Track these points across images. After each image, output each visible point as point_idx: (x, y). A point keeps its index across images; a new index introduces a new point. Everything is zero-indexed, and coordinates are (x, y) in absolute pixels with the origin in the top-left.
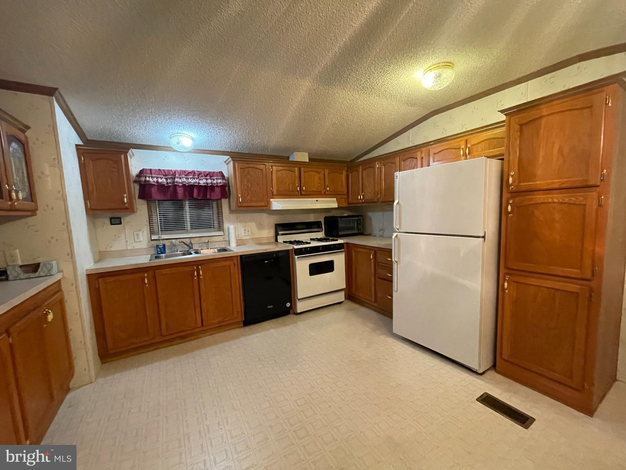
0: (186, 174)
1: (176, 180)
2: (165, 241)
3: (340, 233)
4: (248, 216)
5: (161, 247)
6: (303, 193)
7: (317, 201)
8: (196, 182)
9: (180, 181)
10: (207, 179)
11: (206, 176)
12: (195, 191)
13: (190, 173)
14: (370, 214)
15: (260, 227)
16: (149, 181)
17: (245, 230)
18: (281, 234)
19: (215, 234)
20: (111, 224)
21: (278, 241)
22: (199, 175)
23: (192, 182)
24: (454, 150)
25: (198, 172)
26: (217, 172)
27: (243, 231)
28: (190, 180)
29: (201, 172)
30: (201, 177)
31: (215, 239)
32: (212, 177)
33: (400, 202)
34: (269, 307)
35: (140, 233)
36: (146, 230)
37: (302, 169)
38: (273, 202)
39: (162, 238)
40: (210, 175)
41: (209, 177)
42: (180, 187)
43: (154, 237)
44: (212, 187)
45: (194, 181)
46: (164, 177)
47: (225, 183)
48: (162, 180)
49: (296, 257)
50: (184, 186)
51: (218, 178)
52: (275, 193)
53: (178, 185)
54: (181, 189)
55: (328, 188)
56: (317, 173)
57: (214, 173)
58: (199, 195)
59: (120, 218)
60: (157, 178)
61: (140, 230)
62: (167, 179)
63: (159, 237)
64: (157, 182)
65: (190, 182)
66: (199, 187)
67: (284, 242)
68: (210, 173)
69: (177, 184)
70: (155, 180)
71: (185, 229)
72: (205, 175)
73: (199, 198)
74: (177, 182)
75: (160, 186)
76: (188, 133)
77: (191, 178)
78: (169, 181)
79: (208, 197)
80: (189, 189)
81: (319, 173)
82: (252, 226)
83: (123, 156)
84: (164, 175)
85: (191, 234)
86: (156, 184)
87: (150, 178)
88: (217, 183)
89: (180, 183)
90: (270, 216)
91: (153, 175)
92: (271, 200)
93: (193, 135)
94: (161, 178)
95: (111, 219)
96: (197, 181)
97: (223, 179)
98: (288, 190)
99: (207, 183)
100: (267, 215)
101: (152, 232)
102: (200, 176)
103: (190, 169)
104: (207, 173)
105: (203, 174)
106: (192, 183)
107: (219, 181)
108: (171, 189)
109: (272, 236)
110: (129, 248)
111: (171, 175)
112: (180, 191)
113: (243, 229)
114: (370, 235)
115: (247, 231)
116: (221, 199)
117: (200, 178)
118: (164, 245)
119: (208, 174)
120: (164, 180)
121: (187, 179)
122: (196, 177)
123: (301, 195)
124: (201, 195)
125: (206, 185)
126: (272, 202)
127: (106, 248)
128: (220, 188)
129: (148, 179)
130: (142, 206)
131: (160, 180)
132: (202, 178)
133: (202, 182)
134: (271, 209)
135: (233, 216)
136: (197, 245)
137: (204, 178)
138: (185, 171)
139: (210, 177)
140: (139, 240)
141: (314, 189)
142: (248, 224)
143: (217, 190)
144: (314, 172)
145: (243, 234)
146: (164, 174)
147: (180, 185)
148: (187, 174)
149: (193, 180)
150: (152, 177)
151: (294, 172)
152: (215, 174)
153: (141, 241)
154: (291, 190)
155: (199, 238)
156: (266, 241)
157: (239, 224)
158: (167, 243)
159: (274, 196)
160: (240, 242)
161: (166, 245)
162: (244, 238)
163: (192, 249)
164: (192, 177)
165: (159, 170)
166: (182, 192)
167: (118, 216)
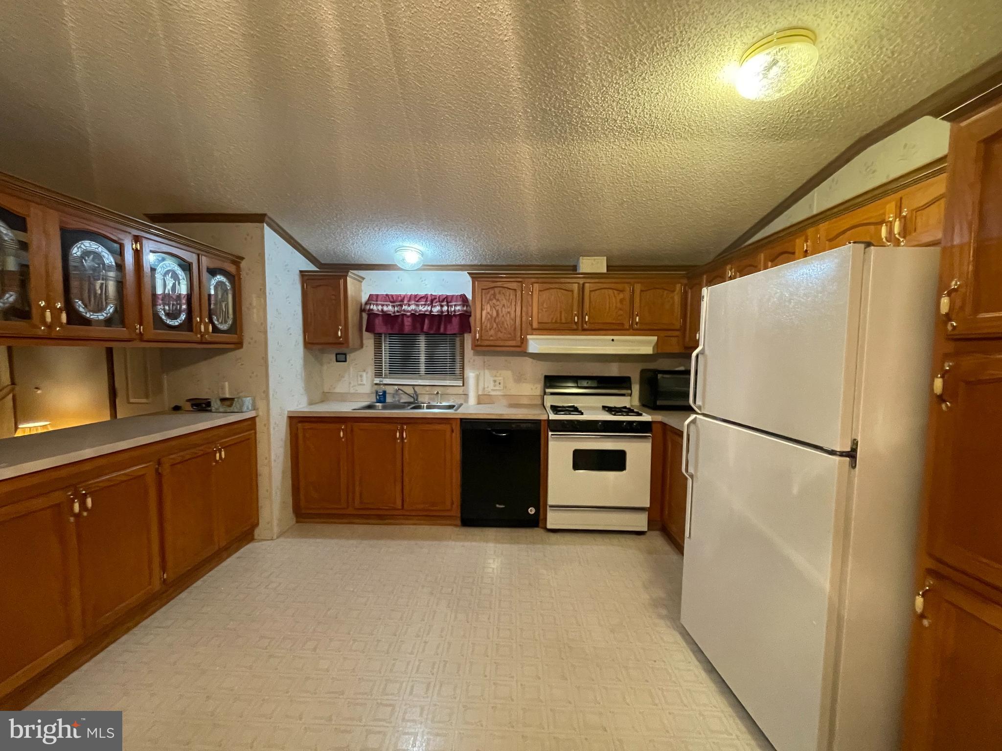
1: (404, 307)
2: (386, 387)
4: (501, 360)
5: (381, 394)
7: (613, 340)
8: (427, 311)
9: (409, 309)
10: (442, 306)
11: (443, 301)
12: (427, 321)
13: (422, 297)
15: (519, 378)
16: (372, 310)
17: (495, 381)
18: (548, 393)
19: (450, 383)
20: (337, 361)
21: (544, 403)
22: (432, 301)
23: (423, 310)
26: (457, 295)
27: (492, 383)
28: (421, 308)
29: (435, 296)
31: (450, 391)
32: (450, 302)
35: (364, 374)
36: (371, 370)
38: (532, 341)
39: (385, 382)
40: (447, 300)
41: (445, 303)
42: (408, 317)
43: (377, 381)
44: (449, 317)
45: (425, 309)
46: (391, 304)
47: (466, 311)
48: (389, 309)
49: (550, 434)
50: (413, 315)
51: (457, 304)
52: (536, 324)
53: (405, 315)
54: (409, 319)
55: (638, 317)
56: (616, 292)
57: (453, 296)
58: (430, 328)
59: (345, 354)
60: (383, 305)
61: (364, 371)
62: (394, 306)
63: (380, 381)
64: (382, 310)
65: (420, 311)
66: (431, 316)
67: (550, 406)
68: (447, 297)
69: (405, 313)
70: (380, 308)
71: (416, 373)
72: (441, 300)
73: (432, 332)
74: (404, 310)
75: (386, 316)
76: (411, 246)
77: (422, 305)
78: (396, 309)
80: (419, 318)
81: (622, 291)
82: (507, 375)
83: (342, 281)
84: (391, 302)
85: (420, 381)
86: (381, 313)
87: (375, 306)
88: (455, 311)
89: (408, 311)
90: (532, 362)
91: (378, 303)
92: (528, 337)
93: (419, 247)
94: (387, 305)
95: (336, 354)
96: (429, 308)
97: (464, 306)
98: (559, 321)
99: (442, 312)
101: (378, 374)
102: (435, 301)
103: (422, 293)
105: (437, 299)
107: (458, 308)
108: (400, 320)
109: (537, 394)
110: (352, 391)
111: (400, 302)
112: (408, 322)
113: (492, 379)
115: (497, 383)
116: (464, 333)
117: (434, 304)
118: (385, 393)
119: (445, 298)
120: (390, 308)
121: (418, 305)
122: (428, 302)
123: (584, 330)
124: (434, 328)
125: (440, 313)
126: (529, 340)
127: (330, 389)
128: (458, 318)
129: (372, 307)
130: (369, 340)
131: (385, 308)
132: (436, 304)
133: (436, 310)
134: (528, 352)
135: (479, 359)
136: (427, 396)
137: (438, 305)
138: (416, 296)
139: (448, 302)
140: (361, 383)
141: (610, 320)
142: (500, 372)
143: (455, 321)
144: (610, 290)
145: (492, 387)
146: (392, 300)
147: (409, 314)
148: (417, 299)
149: (424, 307)
150: (377, 305)
151: (572, 291)
152: (454, 299)
153: (364, 384)
154: (563, 321)
155: (430, 387)
156: (525, 401)
157: (487, 371)
158: (389, 390)
159: (534, 331)
160: (484, 399)
161: (387, 392)
162: (492, 393)
164: (423, 303)
165: (386, 295)
166: (409, 324)
167: (344, 352)
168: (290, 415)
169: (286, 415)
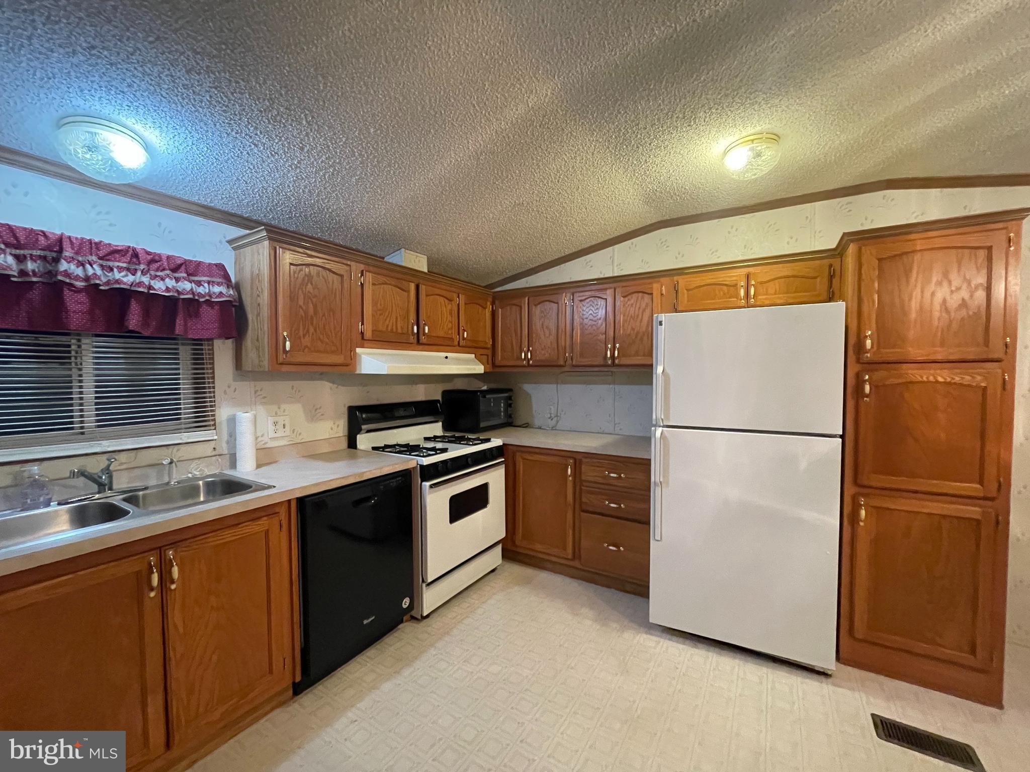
0: (101, 253)
1: (63, 266)
3: (482, 425)
4: (284, 386)
6: (423, 339)
7: (446, 357)
8: (140, 284)
9: (79, 272)
10: (177, 280)
11: (175, 270)
12: (135, 308)
13: (118, 251)
14: (528, 387)
15: (314, 414)
17: (275, 423)
18: (365, 431)
19: (188, 438)
21: (358, 446)
23: (125, 280)
24: (725, 288)
25: (148, 253)
26: (210, 264)
27: (271, 427)
28: (117, 275)
29: (159, 255)
30: (157, 270)
31: (184, 453)
32: (194, 275)
33: (668, 370)
34: (365, 622)
37: (423, 288)
38: (363, 356)
40: (191, 269)
41: (184, 275)
42: (78, 291)
44: (193, 305)
45: (130, 278)
46: (9, 251)
49: (427, 484)
50: (92, 289)
51: (213, 282)
52: (368, 335)
53: (71, 285)
54: (82, 297)
55: (466, 333)
56: (446, 301)
57: (199, 264)
58: (145, 323)
62: (20, 259)
65: (118, 281)
66: (150, 299)
67: (374, 448)
68: (186, 262)
69: (68, 281)
72: (172, 266)
73: (146, 334)
74: (66, 274)
76: (136, 126)
77: (120, 269)
78: (30, 265)
79: (177, 332)
80: (112, 299)
81: (450, 300)
82: (294, 411)
85: (105, 443)
88: (209, 294)
89: (77, 278)
92: (358, 350)
96: (145, 279)
97: (226, 286)
98: (394, 330)
99: (178, 292)
103: (119, 241)
104: (179, 262)
105: (164, 264)
106: (125, 284)
107: (217, 289)
109: (342, 435)
112: (76, 304)
113: (271, 420)
114: (526, 426)
115: (280, 426)
116: (211, 339)
117: (154, 273)
119: (181, 265)
120: (9, 260)
121: (107, 269)
122: (142, 267)
123: (419, 343)
124: (155, 324)
125: (174, 295)
126: (360, 356)
128: (217, 307)
132: (161, 274)
133: (162, 286)
134: (358, 372)
135: (247, 387)
136: (125, 473)
137: (168, 276)
138: (98, 245)
139: (188, 274)
141: (442, 334)
142: (283, 406)
143: (209, 315)
144: (442, 298)
145: (272, 435)
146: (11, 240)
147: (80, 284)
149: (126, 275)
151: (408, 292)
152: (203, 269)
154: (400, 331)
155: (133, 453)
156: (326, 449)
157: (261, 409)
159: (365, 342)
160: (264, 457)
162: (271, 444)
163: (110, 489)
164: (124, 265)
166: (85, 308)
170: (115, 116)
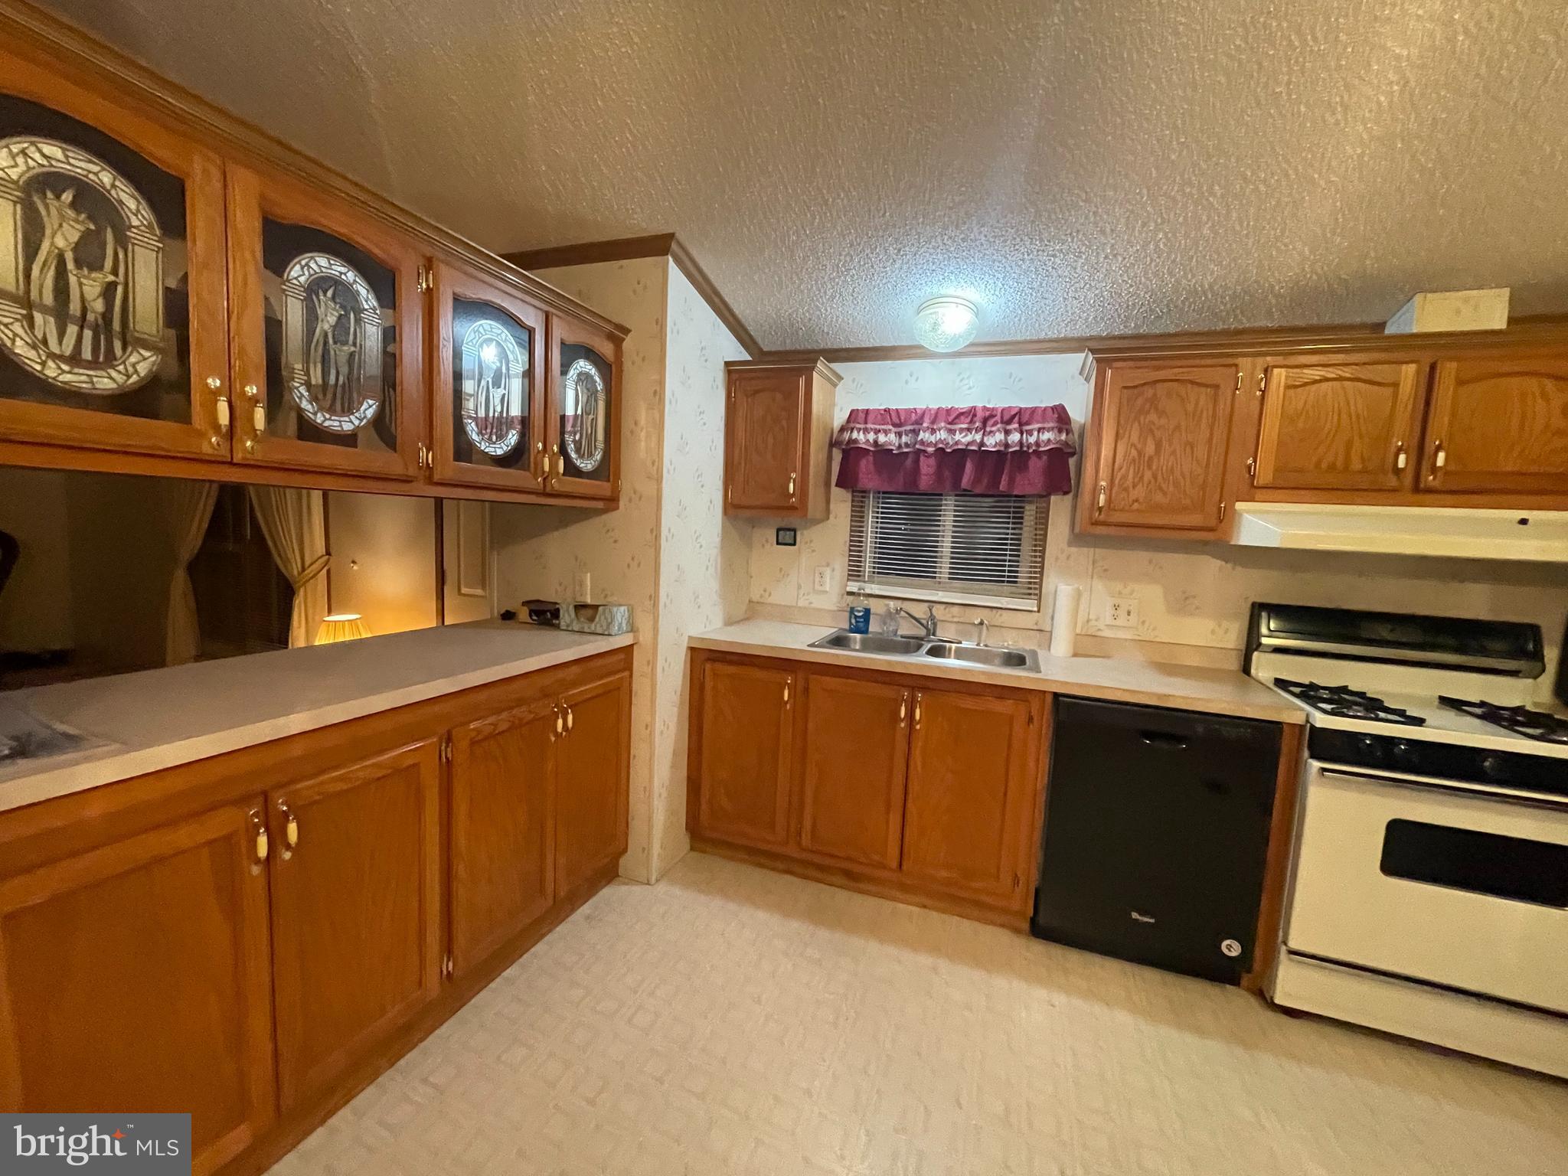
0: (950, 419)
1: (922, 435)
2: (872, 600)
4: (1139, 558)
5: (861, 614)
6: (1429, 480)
8: (974, 442)
9: (933, 439)
10: (1007, 432)
11: (1010, 421)
12: (969, 466)
13: (962, 414)
15: (1183, 604)
16: (856, 441)
17: (1116, 607)
18: (1270, 648)
19: (1008, 603)
20: (778, 543)
21: (1253, 671)
22: (985, 421)
23: (963, 440)
25: (988, 409)
26: (1045, 409)
27: (1109, 611)
28: (958, 437)
29: (993, 409)
30: (993, 425)
31: (1006, 618)
32: (1028, 423)
34: (1135, 915)
35: (828, 572)
36: (841, 564)
37: (1448, 370)
38: (1247, 515)
39: (868, 591)
40: (1020, 418)
41: (1016, 426)
42: (929, 455)
43: (853, 587)
44: (1023, 456)
45: (969, 438)
46: (894, 429)
47: (1066, 443)
48: (889, 439)
49: (1316, 765)
50: (940, 451)
51: (1044, 428)
52: (1265, 475)
53: (925, 451)
54: (932, 461)
56: (1550, 383)
57: (1034, 410)
58: (977, 480)
59: (795, 530)
60: (877, 432)
61: (828, 565)
62: (899, 435)
63: (859, 589)
64: (876, 442)
65: (957, 443)
66: (982, 455)
67: (1277, 681)
68: (1020, 411)
69: (922, 448)
70: (871, 437)
71: (935, 577)
72: (1006, 417)
73: (977, 491)
74: (922, 442)
75: (882, 453)
76: (959, 292)
77: (961, 430)
78: (904, 439)
79: (1001, 488)
80: (951, 459)
82: (1149, 596)
83: (802, 382)
84: (894, 425)
86: (872, 449)
87: (861, 432)
88: (1037, 444)
89: (930, 444)
90: (1233, 569)
91: (869, 426)
92: (1239, 506)
93: (974, 294)
94: (886, 432)
95: (778, 530)
96: (978, 437)
97: (1060, 431)
98: (1340, 465)
99: (1007, 445)
100: (1219, 563)
101: (855, 574)
102: (991, 422)
103: (963, 404)
104: (1013, 413)
105: (998, 418)
106: (962, 444)
107: (1047, 436)
108: (909, 462)
109: (1231, 646)
110: (800, 604)
111: (913, 424)
112: (927, 467)
113: (1110, 601)
115: (1122, 612)
116: (1048, 495)
117: (988, 429)
118: (867, 612)
119: (1015, 415)
120: (892, 437)
121: (952, 432)
122: (977, 424)
124: (985, 481)
125: (1002, 449)
126: (1241, 515)
127: (761, 596)
128: (1045, 458)
129: (855, 435)
130: (841, 503)
131: (882, 438)
132: (994, 429)
133: (993, 441)
134: (1233, 543)
135: (1083, 555)
137: (999, 430)
138: (948, 411)
139: (1021, 424)
140: (821, 588)
142: (1131, 586)
143: (1036, 465)
145: (1109, 621)
146: (898, 421)
147: (931, 450)
148: (953, 417)
149: (966, 435)
150: (866, 431)
151: (1391, 386)
152: (1038, 415)
153: (827, 592)
155: (962, 608)
156: (1193, 661)
157: (1099, 585)
158: (876, 606)
159: (1257, 491)
160: (1088, 645)
161: (872, 611)
162: (1107, 633)
164: (964, 426)
165: (885, 410)
166: (931, 470)
167: (793, 526)
168: (693, 645)
169: (685, 645)
170: (943, 291)
